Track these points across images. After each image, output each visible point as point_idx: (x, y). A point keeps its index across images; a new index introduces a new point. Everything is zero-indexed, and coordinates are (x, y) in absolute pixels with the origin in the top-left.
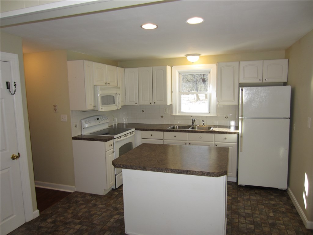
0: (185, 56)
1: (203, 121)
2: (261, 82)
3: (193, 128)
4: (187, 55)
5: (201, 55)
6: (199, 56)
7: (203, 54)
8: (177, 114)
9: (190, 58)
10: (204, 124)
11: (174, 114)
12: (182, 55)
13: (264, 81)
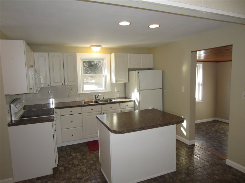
0: (90, 47)
1: (103, 96)
2: (140, 67)
3: (97, 102)
4: (91, 46)
5: (102, 47)
6: (101, 47)
7: (104, 46)
8: (82, 92)
9: (94, 48)
10: (104, 98)
11: (79, 93)
12: (88, 46)
13: (142, 67)
